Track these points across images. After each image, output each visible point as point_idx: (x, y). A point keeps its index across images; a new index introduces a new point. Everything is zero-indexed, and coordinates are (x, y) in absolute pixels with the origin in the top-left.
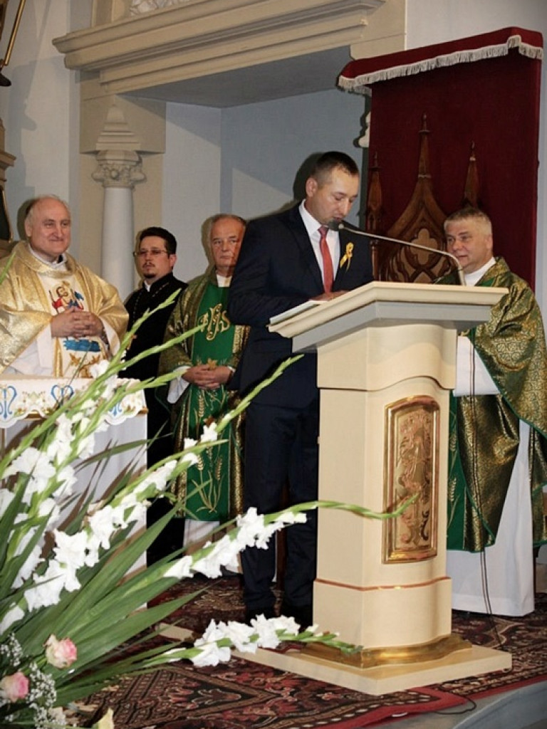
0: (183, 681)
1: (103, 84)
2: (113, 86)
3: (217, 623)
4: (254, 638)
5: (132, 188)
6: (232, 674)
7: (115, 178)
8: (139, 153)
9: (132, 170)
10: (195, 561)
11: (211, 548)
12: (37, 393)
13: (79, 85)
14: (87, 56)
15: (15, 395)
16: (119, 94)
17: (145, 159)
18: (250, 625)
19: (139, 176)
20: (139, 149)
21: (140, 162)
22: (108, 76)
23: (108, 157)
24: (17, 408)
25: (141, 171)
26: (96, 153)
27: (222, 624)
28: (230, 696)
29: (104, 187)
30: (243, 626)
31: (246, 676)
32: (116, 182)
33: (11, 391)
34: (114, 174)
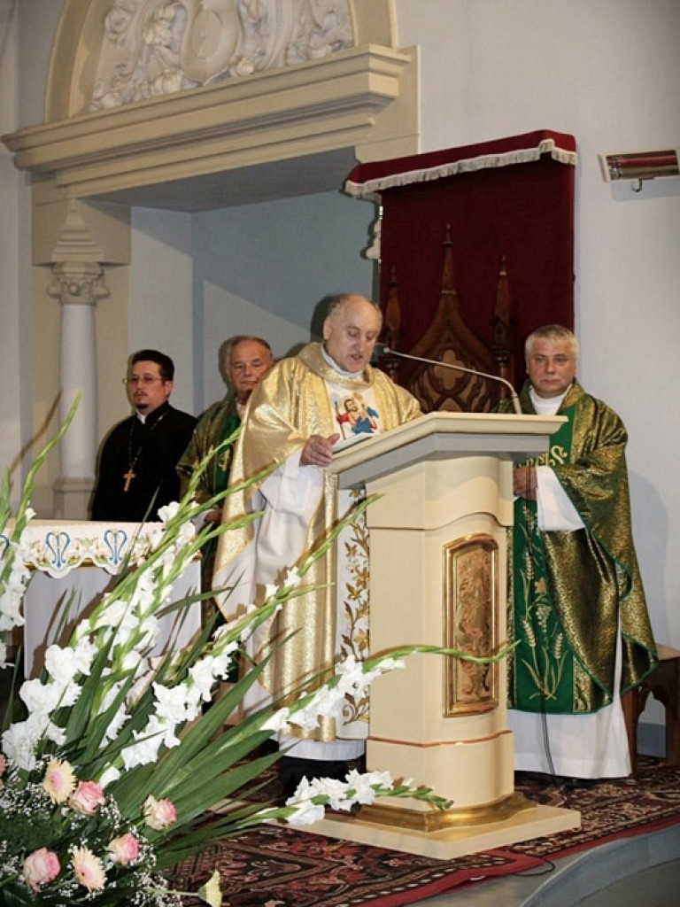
0: (230, 853)
1: (60, 187)
2: (73, 189)
3: (310, 779)
4: (350, 793)
5: (93, 304)
6: (282, 844)
7: (76, 294)
8: (102, 264)
9: (94, 284)
10: (291, 713)
11: (309, 699)
12: (90, 539)
13: (29, 188)
14: (43, 156)
15: (68, 541)
16: (79, 199)
17: (108, 272)
19: (102, 291)
20: (101, 259)
21: (102, 275)
22: (66, 178)
23: (66, 269)
24: (70, 556)
25: (104, 286)
26: (52, 265)
27: (315, 780)
28: (288, 868)
29: (62, 303)
30: (337, 782)
31: (300, 847)
32: (75, 298)
33: (63, 538)
34: (74, 289)
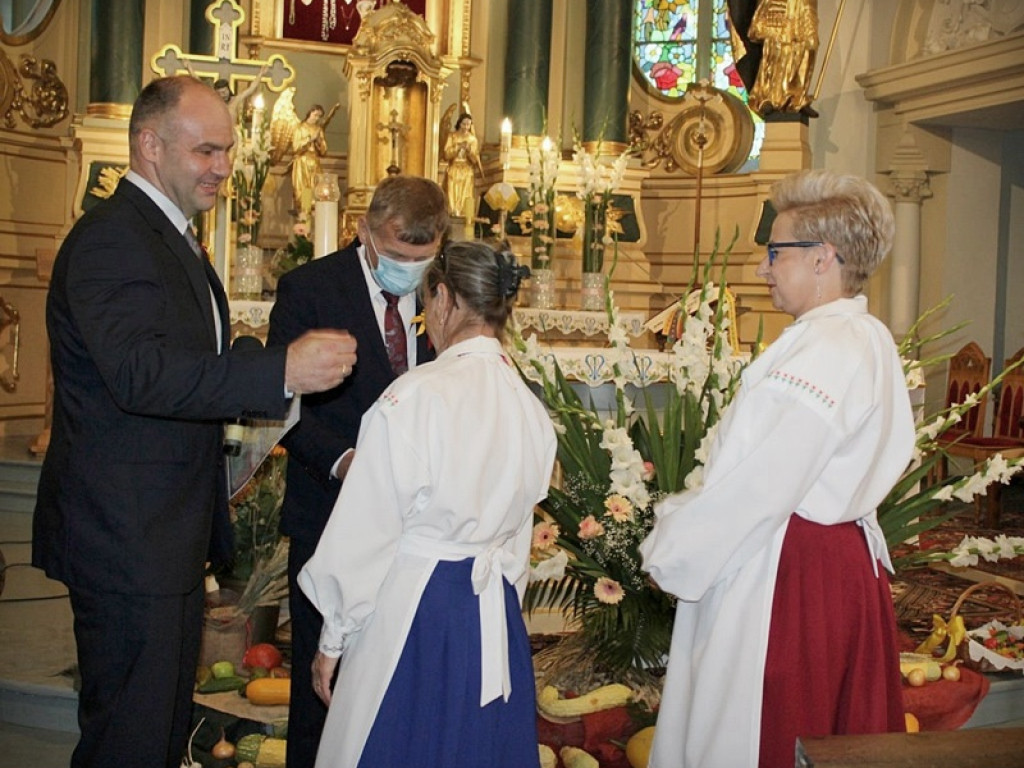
0: (945, 597)
1: (898, 113)
2: (906, 115)
3: (970, 537)
4: (996, 550)
5: (920, 204)
7: (907, 195)
8: (928, 173)
9: (921, 187)
10: (955, 490)
11: (967, 481)
13: (876, 114)
14: (883, 91)
16: (912, 123)
17: (933, 179)
18: (994, 540)
19: (927, 192)
20: (927, 169)
21: (927, 181)
22: (901, 107)
23: (899, 176)
25: (929, 188)
26: (889, 173)
27: (973, 538)
29: (896, 202)
30: (989, 541)
31: (995, 597)
32: (906, 199)
34: (905, 191)
